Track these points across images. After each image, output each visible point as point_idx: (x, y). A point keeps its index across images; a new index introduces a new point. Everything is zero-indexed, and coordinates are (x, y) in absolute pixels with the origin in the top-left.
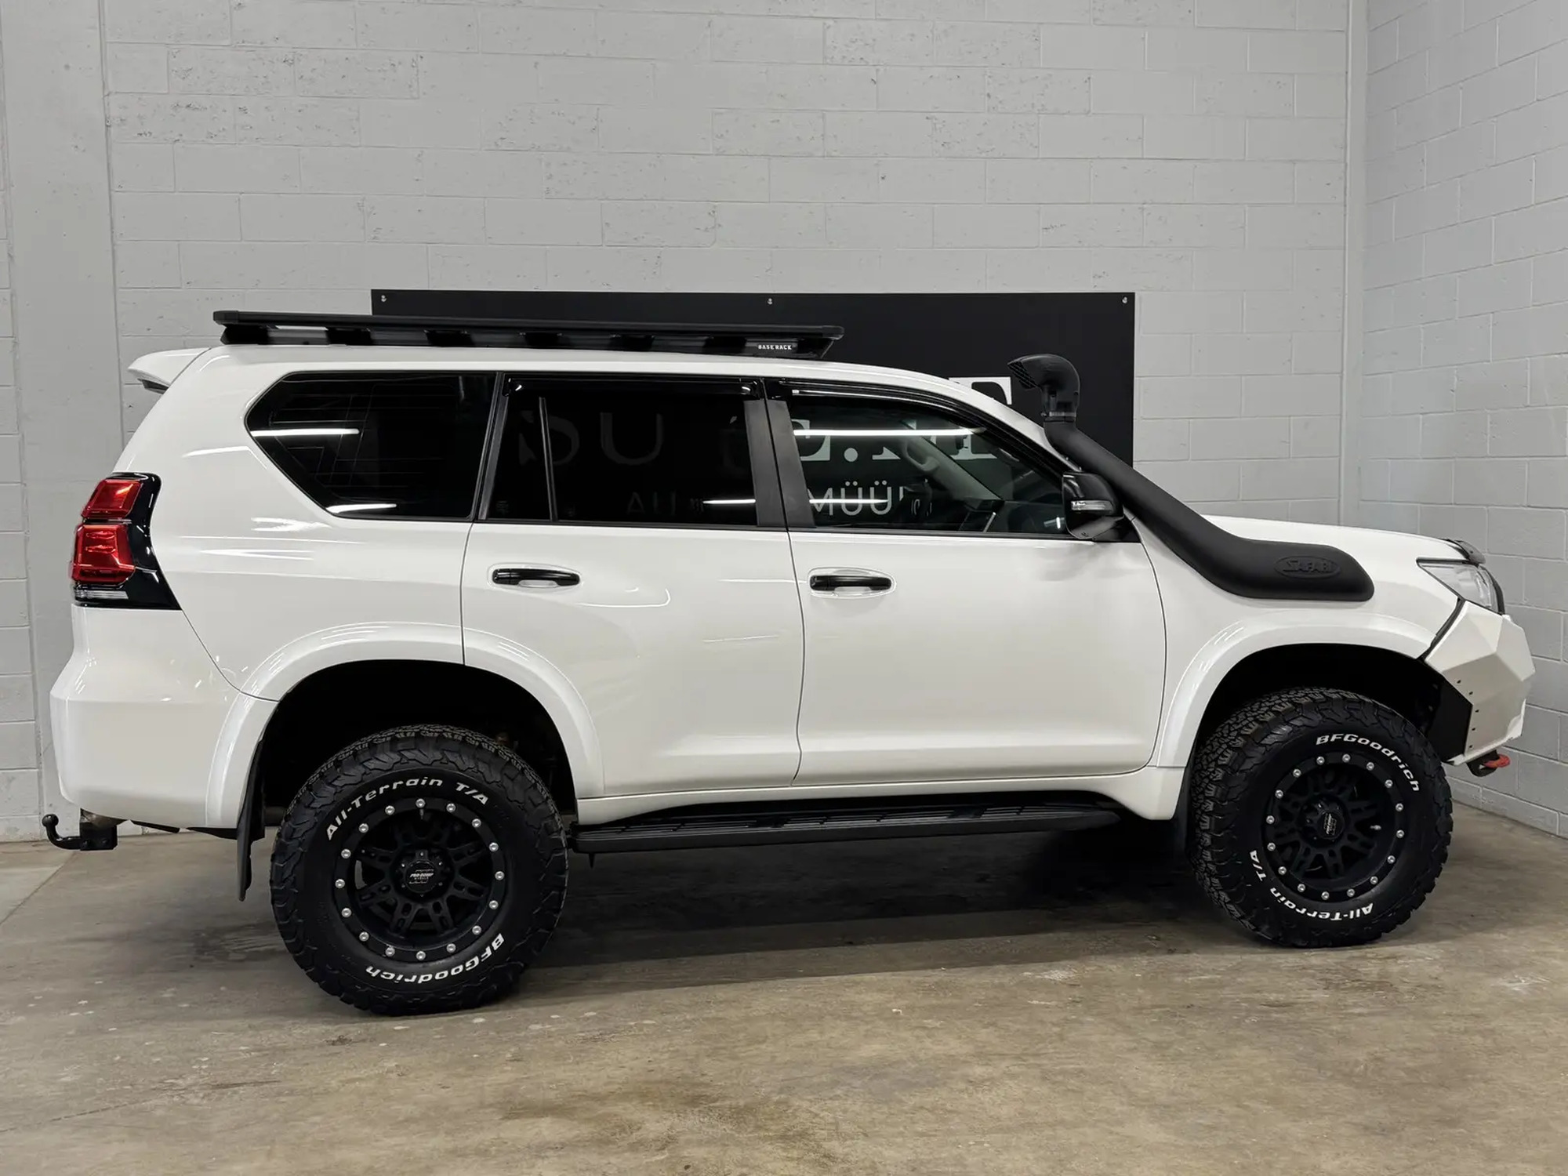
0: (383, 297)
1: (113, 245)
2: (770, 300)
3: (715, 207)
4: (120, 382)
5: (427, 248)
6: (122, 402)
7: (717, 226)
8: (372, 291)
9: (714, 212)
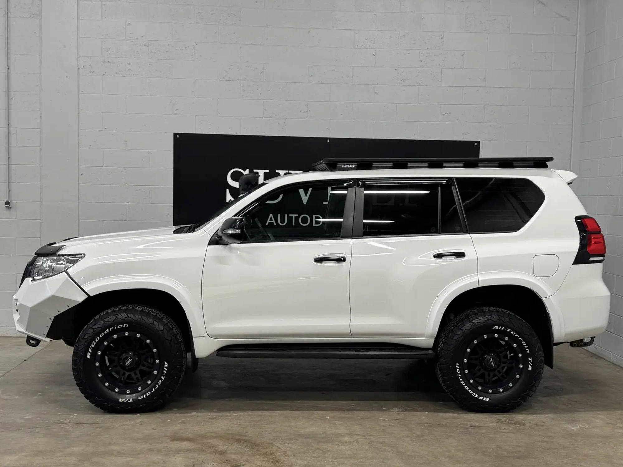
0: (178, 136)
1: (79, 113)
2: (328, 140)
3: (308, 103)
4: (79, 165)
6: (79, 172)
7: (308, 111)
8: (174, 133)
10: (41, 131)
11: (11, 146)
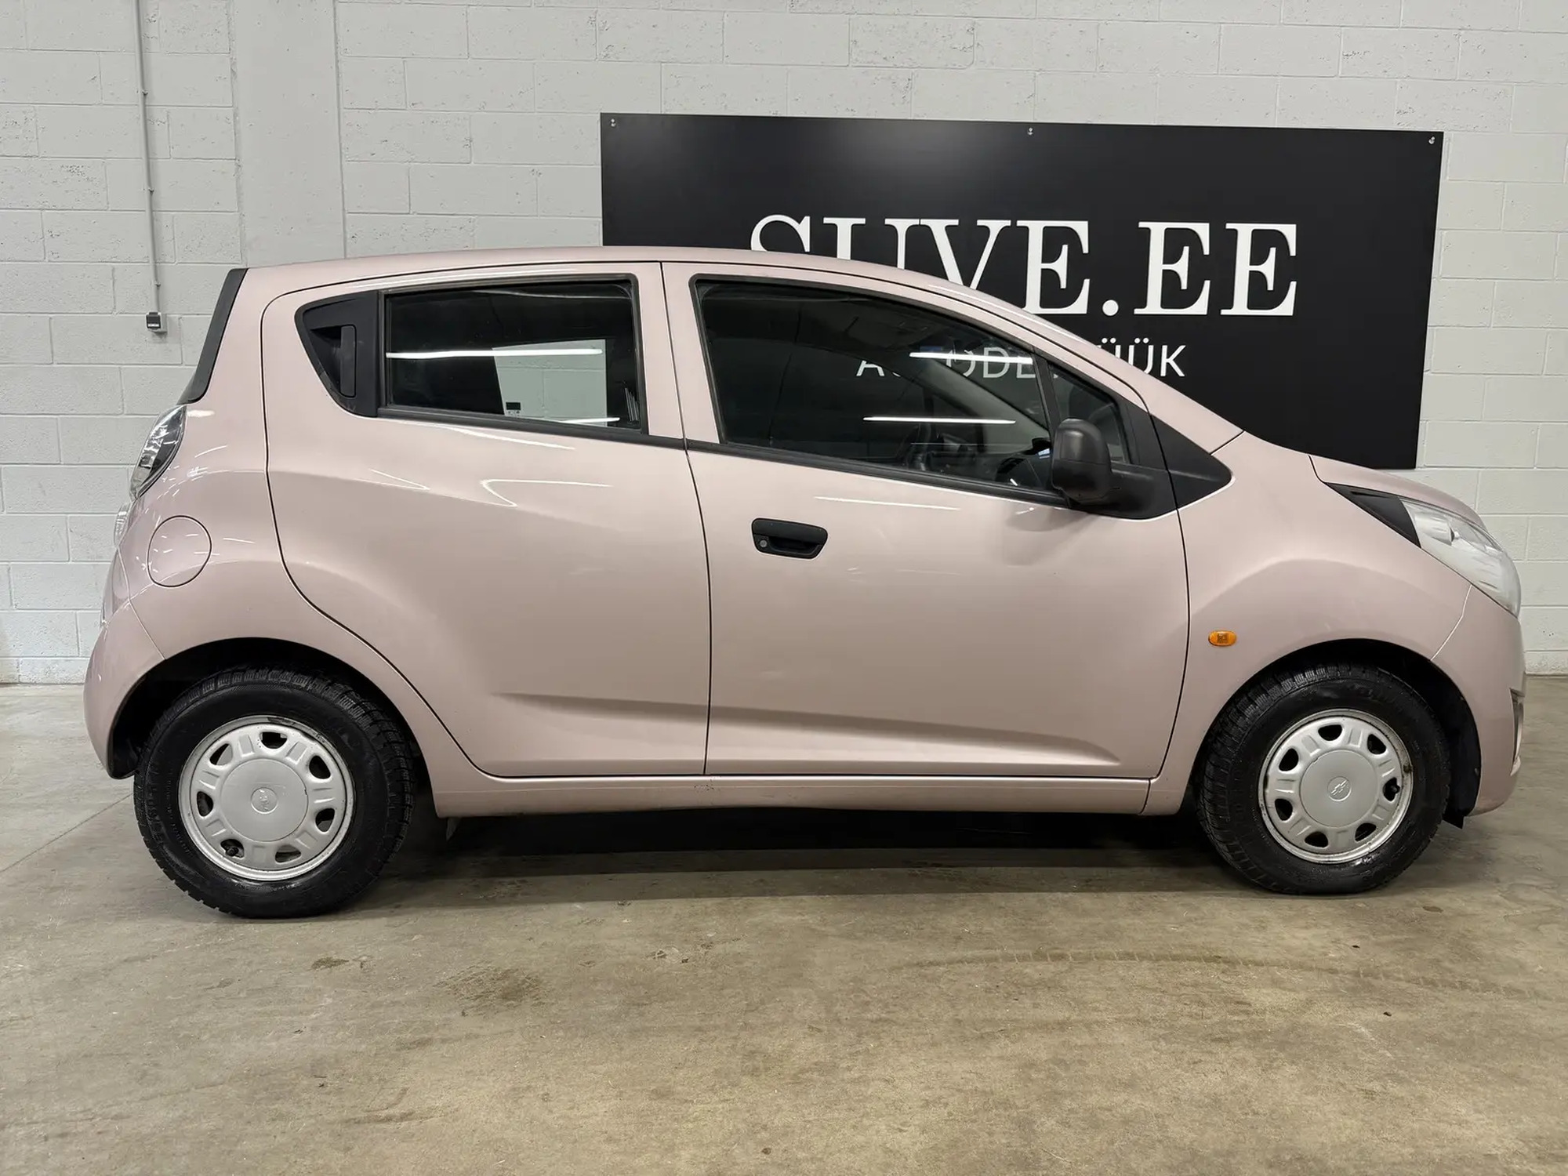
0: (613, 121)
1: (337, 61)
2: (1031, 130)
3: (975, 23)
4: (344, 210)
5: (661, 67)
6: (345, 231)
7: (976, 45)
8: (601, 114)
9: (973, 29)
10: (235, 115)
11: (158, 159)
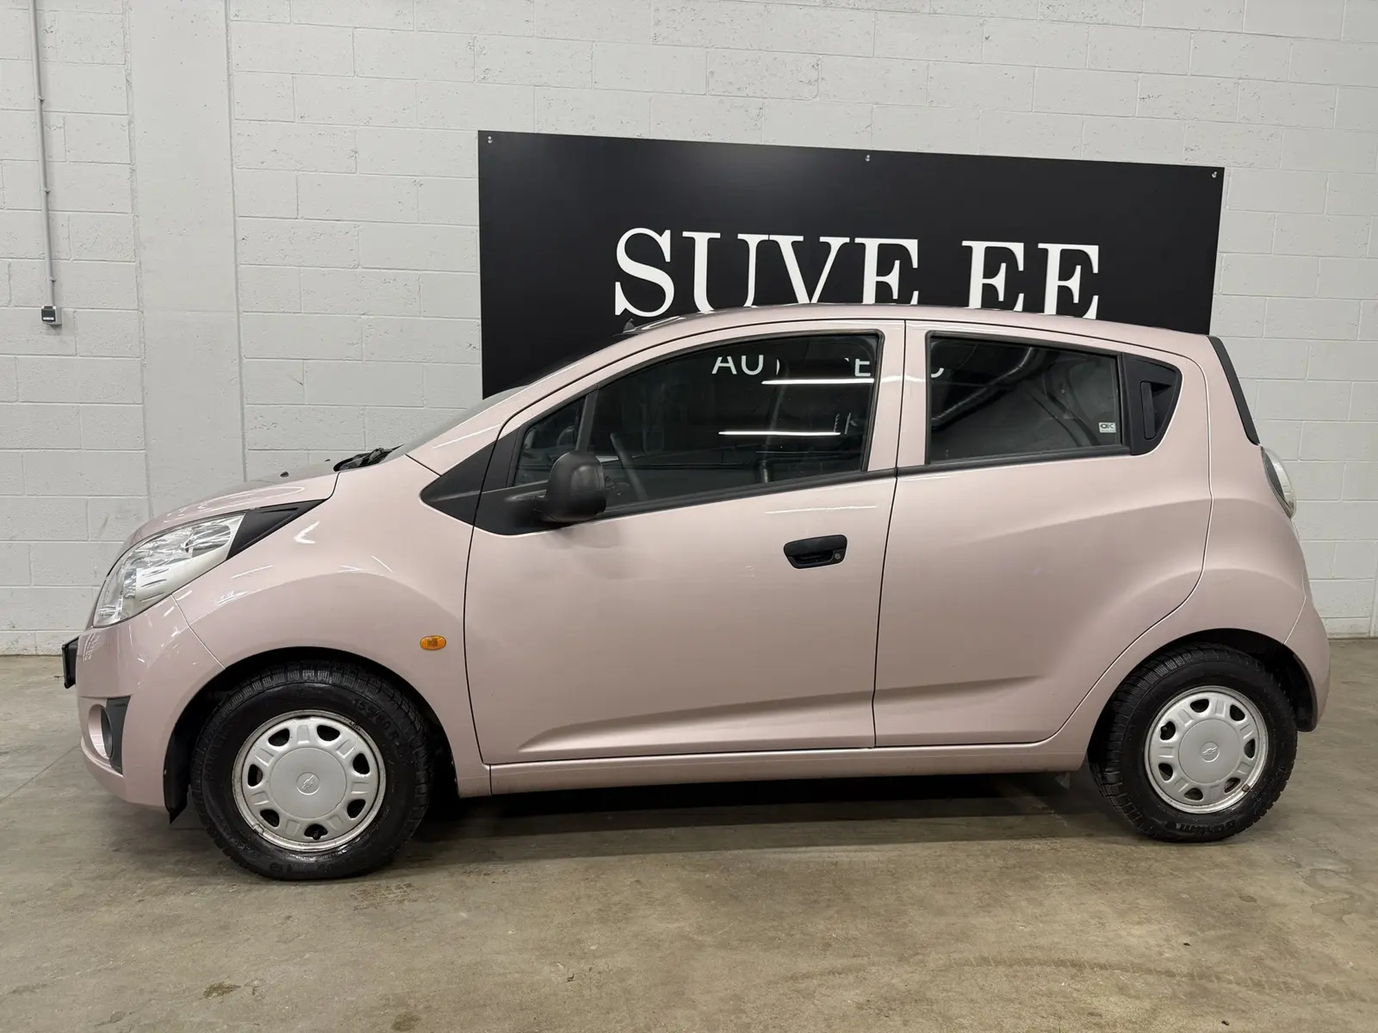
0: (490, 138)
1: (229, 74)
2: (868, 156)
3: (819, 59)
4: (234, 213)
6: (235, 233)
7: (820, 80)
8: (479, 131)
9: (818, 65)
10: (130, 123)
11: (54, 162)
